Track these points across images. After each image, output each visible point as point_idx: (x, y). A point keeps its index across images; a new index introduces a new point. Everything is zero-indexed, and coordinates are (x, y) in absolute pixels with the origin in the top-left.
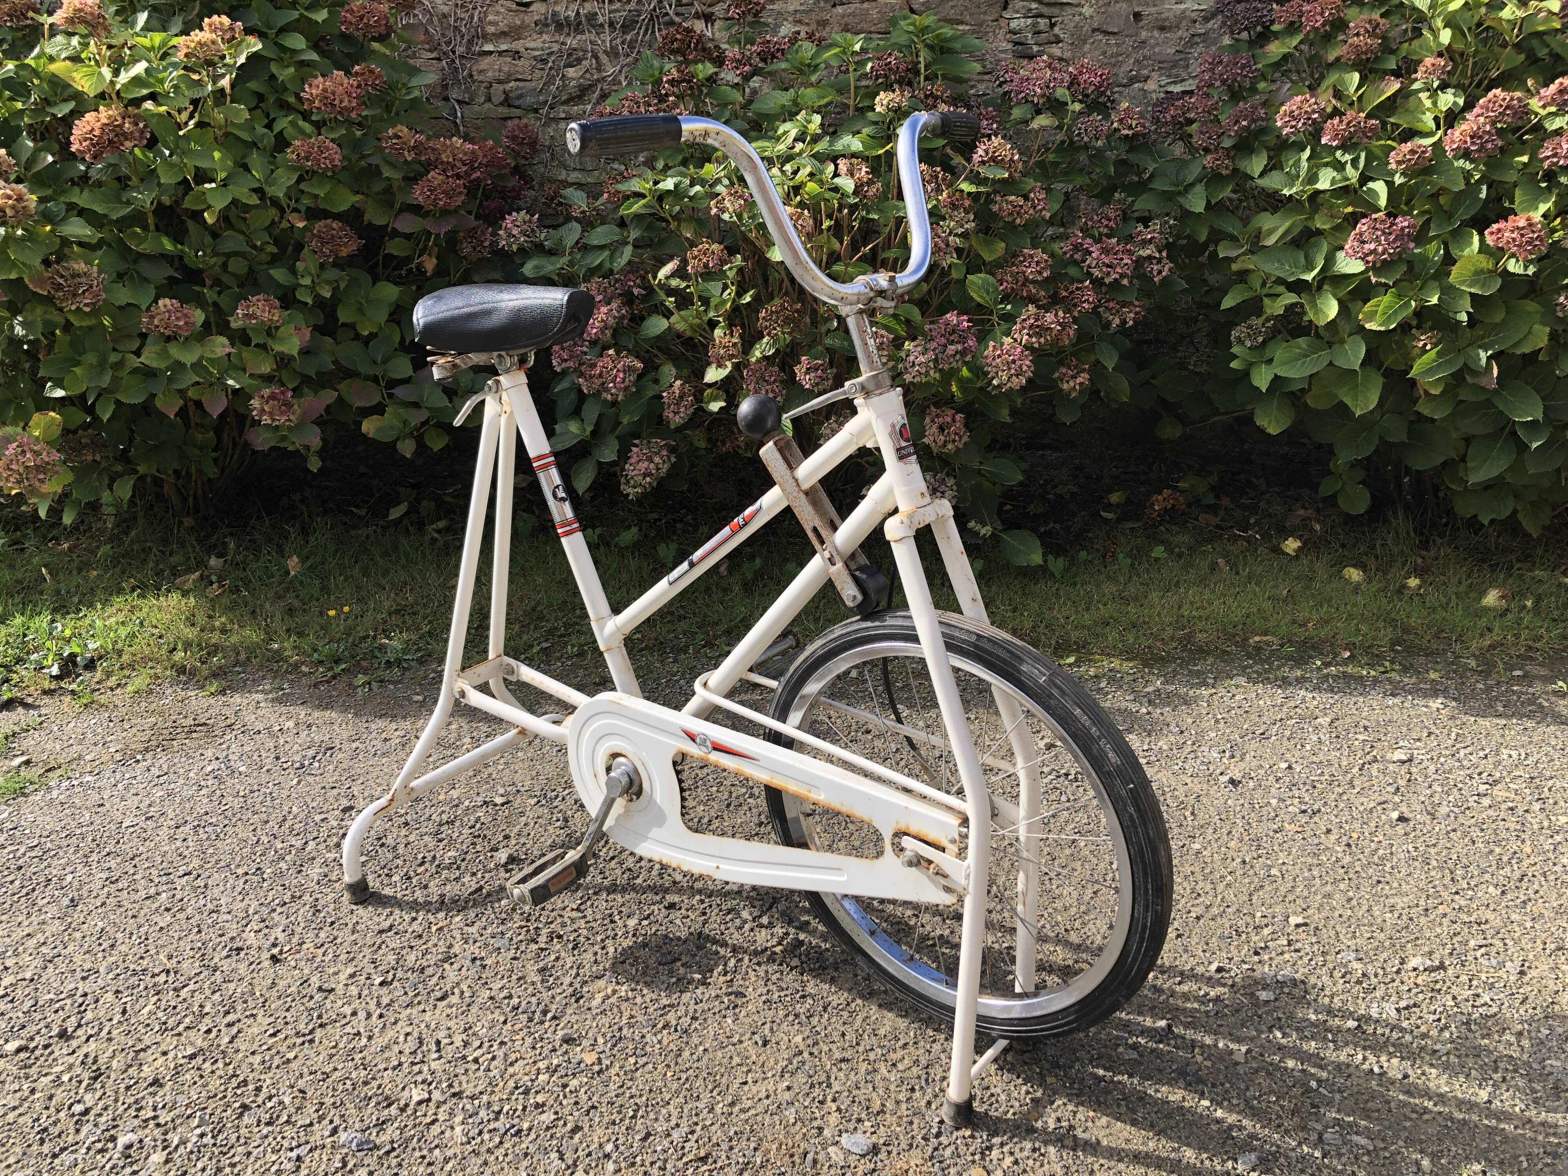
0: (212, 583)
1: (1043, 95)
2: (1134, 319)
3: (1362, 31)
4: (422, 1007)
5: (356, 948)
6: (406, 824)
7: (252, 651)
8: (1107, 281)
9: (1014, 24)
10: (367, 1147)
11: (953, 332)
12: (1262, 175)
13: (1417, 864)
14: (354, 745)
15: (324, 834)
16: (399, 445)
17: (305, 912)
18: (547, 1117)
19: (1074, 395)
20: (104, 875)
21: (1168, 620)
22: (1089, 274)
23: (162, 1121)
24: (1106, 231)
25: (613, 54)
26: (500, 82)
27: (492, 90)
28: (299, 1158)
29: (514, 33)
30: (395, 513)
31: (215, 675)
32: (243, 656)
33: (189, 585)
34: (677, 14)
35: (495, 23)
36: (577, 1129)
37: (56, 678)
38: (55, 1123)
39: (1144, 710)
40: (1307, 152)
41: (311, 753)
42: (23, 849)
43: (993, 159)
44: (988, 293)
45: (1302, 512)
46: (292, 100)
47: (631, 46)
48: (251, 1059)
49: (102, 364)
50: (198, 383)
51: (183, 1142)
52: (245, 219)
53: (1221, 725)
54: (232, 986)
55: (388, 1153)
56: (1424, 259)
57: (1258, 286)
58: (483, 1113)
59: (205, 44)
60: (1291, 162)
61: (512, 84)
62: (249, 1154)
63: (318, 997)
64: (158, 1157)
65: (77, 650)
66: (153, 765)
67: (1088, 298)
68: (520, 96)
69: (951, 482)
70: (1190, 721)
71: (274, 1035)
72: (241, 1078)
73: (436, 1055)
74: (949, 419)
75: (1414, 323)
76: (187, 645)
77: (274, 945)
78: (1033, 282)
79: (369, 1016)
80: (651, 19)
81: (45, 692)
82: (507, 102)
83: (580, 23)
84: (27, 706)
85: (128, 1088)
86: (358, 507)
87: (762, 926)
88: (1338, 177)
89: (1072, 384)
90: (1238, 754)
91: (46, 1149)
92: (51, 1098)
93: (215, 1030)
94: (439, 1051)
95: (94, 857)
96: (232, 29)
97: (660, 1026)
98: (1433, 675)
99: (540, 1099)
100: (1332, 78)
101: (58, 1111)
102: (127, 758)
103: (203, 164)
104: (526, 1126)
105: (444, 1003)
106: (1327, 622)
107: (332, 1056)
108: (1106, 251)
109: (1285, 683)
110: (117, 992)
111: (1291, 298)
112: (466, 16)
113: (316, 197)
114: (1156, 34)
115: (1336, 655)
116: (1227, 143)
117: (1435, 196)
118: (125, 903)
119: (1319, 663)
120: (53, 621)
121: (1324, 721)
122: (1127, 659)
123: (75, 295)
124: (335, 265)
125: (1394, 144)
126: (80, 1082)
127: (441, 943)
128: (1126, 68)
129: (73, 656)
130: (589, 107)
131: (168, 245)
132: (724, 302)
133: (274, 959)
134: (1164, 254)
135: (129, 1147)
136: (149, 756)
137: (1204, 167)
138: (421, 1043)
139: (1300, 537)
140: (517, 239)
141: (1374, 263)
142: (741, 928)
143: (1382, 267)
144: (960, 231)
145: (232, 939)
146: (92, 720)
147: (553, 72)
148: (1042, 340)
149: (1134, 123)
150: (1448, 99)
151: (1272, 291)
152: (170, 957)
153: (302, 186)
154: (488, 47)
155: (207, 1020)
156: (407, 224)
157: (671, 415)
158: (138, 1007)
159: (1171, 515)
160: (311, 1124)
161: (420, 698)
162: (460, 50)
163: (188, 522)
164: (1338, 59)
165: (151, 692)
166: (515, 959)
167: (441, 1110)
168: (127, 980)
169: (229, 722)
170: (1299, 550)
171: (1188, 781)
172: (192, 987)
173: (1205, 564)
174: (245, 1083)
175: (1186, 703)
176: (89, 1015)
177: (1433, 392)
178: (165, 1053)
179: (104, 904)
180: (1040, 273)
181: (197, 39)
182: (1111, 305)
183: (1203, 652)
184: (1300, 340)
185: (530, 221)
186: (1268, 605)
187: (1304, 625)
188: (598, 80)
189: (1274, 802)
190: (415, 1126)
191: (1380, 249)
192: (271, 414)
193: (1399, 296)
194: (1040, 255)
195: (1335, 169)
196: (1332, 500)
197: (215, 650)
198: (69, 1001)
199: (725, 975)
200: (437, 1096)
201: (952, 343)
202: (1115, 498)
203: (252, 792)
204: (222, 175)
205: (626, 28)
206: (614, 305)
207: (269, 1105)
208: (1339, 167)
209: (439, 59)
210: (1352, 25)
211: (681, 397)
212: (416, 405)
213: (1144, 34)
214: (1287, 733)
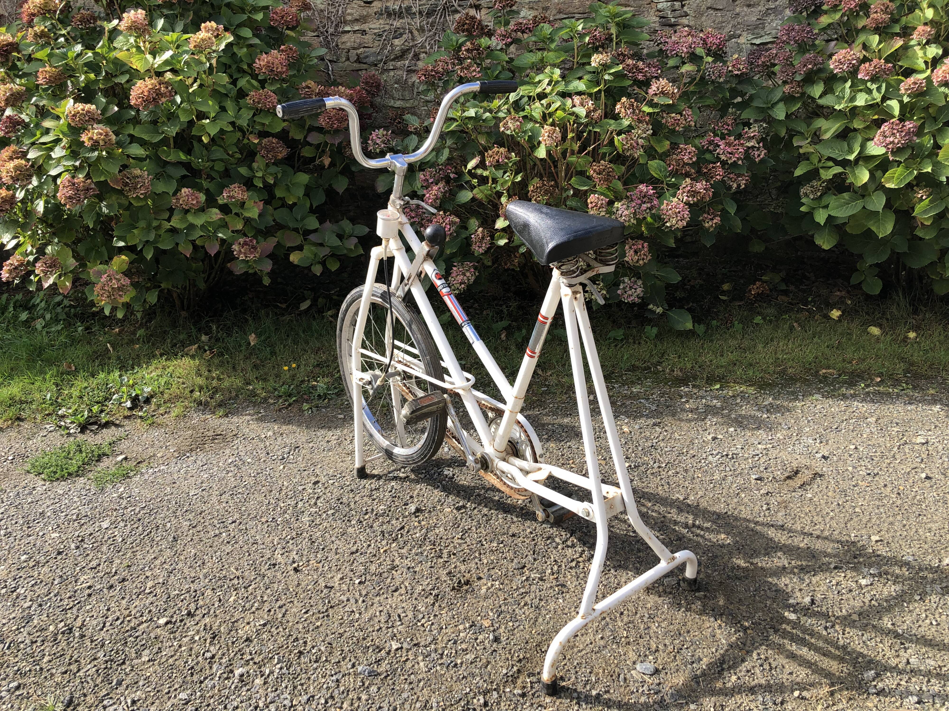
0: (206, 351)
1: (688, 52)
2: (745, 184)
3: (879, 10)
4: (385, 596)
5: (339, 563)
6: (352, 491)
7: (239, 390)
8: (729, 162)
9: (660, 6)
10: (373, 674)
11: (645, 196)
12: (821, 97)
13: (940, 504)
14: (311, 445)
15: (306, 498)
16: (313, 268)
17: (306, 543)
18: (470, 657)
19: (712, 229)
20: (188, 523)
21: (771, 361)
22: (718, 159)
23: (256, 660)
24: (726, 132)
25: (421, 30)
26: (354, 49)
27: (350, 54)
28: (337, 681)
29: (362, 19)
30: (304, 306)
31: (220, 406)
32: (234, 394)
33: (192, 352)
34: (459, 6)
35: (352, 14)
36: (489, 663)
37: (130, 409)
38: (197, 663)
39: (765, 416)
40: (849, 84)
41: (287, 450)
42: (138, 509)
43: (662, 92)
44: (661, 171)
45: (838, 293)
46: (245, 67)
47: (432, 25)
48: (296, 626)
49: (149, 228)
50: (201, 236)
51: (272, 672)
52: (223, 139)
53: (811, 423)
54: (276, 585)
55: (386, 677)
56: (921, 146)
57: (816, 161)
58: (433, 655)
59: (205, 40)
60: (839, 89)
61: (362, 50)
62: (309, 678)
63: (325, 591)
64: (259, 681)
65: (139, 392)
66: (197, 459)
67: (719, 173)
68: (367, 57)
69: (640, 282)
70: (793, 421)
71: (306, 613)
72: (294, 637)
73: (399, 623)
74: (640, 247)
75: (915, 183)
76: (201, 389)
77: (294, 562)
78: (688, 164)
79: (357, 601)
80: (444, 9)
81: (126, 417)
82: (359, 60)
83: (402, 13)
84: (117, 426)
85: (233, 643)
86: (281, 303)
87: (568, 546)
88: (869, 98)
89: (710, 223)
90: (824, 441)
91: (195, 678)
92: (191, 649)
93: (273, 610)
94: (400, 620)
95: (179, 513)
96: (217, 29)
97: (522, 604)
98: (932, 391)
99: (464, 646)
100: (862, 38)
101: (197, 657)
102: (181, 455)
103: (203, 109)
104: (459, 661)
105: (397, 593)
106: (864, 360)
107: (341, 624)
108: (729, 144)
109: (844, 397)
110: (213, 589)
111: (838, 170)
112: (334, 10)
113: (264, 124)
114: (745, 9)
115: (872, 380)
116: (798, 78)
117: (926, 109)
118: (204, 539)
119: (863, 385)
120: (120, 376)
121: (872, 420)
122: (750, 385)
123: (135, 189)
124: (274, 164)
125: (903, 78)
126: (206, 640)
127: (388, 559)
128: (727, 30)
129: (137, 395)
130: (407, 62)
131: (183, 157)
132: (506, 181)
133: (296, 570)
134: (761, 145)
135: (242, 675)
136: (194, 453)
137: (784, 92)
138: (390, 616)
139: (839, 309)
140: (380, 146)
141: (893, 149)
142: (557, 548)
143: (897, 151)
144: (644, 135)
145: (269, 558)
146: (156, 433)
147: (386, 42)
148: (695, 199)
149: (741, 67)
150: (934, 51)
151: (825, 165)
152: (237, 569)
153: (256, 119)
154: (347, 28)
155: (266, 604)
156: (315, 138)
157: (477, 248)
158: (227, 598)
159: (760, 297)
160: (339, 662)
161: (342, 416)
162: (331, 30)
163: (184, 314)
164: (864, 27)
165: (185, 416)
166: (431, 567)
167: (410, 653)
168: (216, 582)
169: (234, 433)
170: (840, 317)
171: (798, 457)
172: (253, 586)
173: (786, 326)
174: (297, 639)
175: (788, 411)
176: (201, 603)
177: (926, 223)
178: (248, 623)
179: (192, 540)
180: (691, 159)
181: (200, 37)
182: (732, 176)
183: (793, 380)
184: (845, 194)
185: (387, 135)
186: (827, 351)
187: (850, 362)
188: (412, 46)
189: (850, 469)
190: (397, 662)
191: (896, 141)
192: (245, 253)
193: (907, 168)
194: (691, 148)
195: (867, 93)
196: (859, 286)
197: (216, 390)
198: (188, 595)
199: (553, 574)
200: (405, 646)
201: (644, 203)
202: (726, 287)
203: (258, 474)
204: (213, 115)
205: (429, 14)
206: (441, 185)
207: (314, 651)
208: (869, 91)
209: (318, 36)
210: (872, 6)
211: (483, 238)
212: (321, 245)
213: (738, 10)
214: (851, 427)
